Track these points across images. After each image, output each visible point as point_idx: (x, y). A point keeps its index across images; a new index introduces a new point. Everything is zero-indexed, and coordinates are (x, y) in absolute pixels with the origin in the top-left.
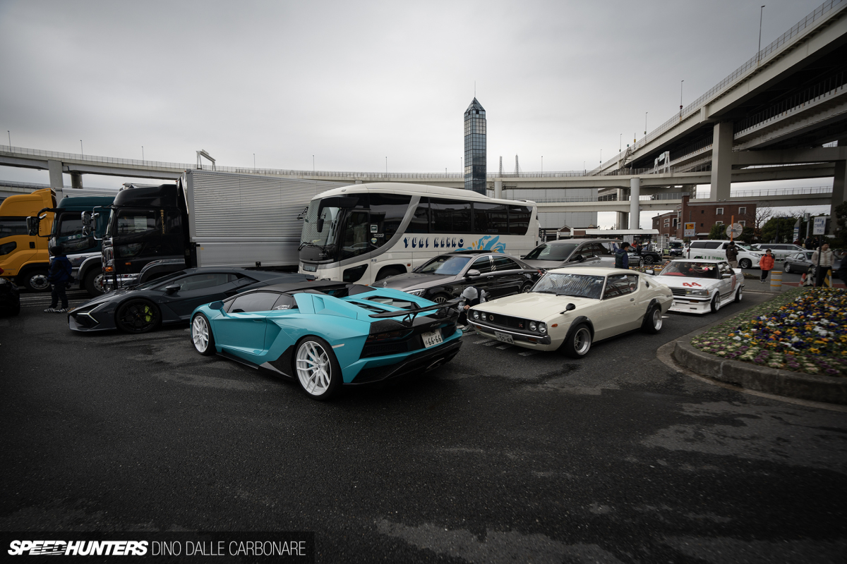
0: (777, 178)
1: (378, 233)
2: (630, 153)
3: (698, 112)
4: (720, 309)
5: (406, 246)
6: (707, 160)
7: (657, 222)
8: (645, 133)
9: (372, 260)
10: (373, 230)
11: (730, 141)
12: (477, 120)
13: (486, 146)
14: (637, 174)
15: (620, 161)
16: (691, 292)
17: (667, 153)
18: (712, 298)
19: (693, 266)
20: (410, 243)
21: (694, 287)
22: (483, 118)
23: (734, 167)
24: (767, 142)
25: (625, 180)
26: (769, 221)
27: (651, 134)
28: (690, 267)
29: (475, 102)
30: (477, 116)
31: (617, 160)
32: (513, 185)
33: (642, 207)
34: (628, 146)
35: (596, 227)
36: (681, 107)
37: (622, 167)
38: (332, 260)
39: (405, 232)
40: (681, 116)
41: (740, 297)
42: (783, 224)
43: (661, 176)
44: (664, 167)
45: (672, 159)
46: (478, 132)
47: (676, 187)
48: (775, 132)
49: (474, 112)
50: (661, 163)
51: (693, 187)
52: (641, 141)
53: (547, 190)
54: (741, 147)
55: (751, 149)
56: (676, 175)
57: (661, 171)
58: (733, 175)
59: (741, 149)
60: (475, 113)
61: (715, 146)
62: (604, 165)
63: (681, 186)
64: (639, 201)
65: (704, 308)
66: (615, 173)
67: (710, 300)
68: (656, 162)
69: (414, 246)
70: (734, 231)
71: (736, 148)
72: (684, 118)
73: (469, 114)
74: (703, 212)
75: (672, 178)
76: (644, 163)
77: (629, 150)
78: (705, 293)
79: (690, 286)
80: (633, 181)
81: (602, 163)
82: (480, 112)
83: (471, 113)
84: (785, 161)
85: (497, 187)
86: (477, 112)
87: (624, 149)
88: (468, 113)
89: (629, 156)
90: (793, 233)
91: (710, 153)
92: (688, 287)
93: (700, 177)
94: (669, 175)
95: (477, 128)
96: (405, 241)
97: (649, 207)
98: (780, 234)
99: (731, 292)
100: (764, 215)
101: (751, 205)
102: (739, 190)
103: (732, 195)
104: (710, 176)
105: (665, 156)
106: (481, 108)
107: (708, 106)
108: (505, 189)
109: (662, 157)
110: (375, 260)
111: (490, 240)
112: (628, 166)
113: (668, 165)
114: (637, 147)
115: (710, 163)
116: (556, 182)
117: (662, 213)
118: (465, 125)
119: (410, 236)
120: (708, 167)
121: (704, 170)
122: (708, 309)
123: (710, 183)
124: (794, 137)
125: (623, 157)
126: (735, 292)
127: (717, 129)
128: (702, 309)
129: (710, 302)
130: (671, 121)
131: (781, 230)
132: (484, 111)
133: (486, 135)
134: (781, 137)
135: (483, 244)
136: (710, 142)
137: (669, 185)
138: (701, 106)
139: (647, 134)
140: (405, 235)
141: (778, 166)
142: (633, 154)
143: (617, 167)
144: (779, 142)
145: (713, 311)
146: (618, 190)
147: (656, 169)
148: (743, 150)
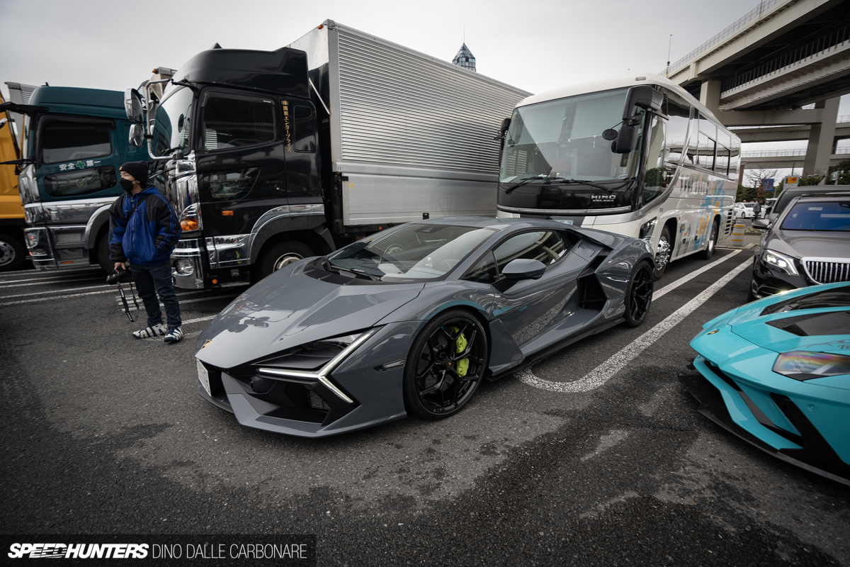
0: (756, 140)
3: (688, 68)
5: (681, 187)
11: (717, 101)
12: (467, 68)
20: (684, 184)
22: (473, 66)
24: (754, 102)
29: (464, 48)
30: (467, 64)
36: (669, 63)
40: (667, 73)
48: (764, 91)
49: (464, 59)
54: (726, 107)
55: (736, 109)
59: (726, 109)
60: (465, 61)
69: (685, 189)
71: (723, 108)
73: (458, 62)
82: (470, 60)
83: (460, 60)
84: (766, 123)
86: (467, 60)
88: (457, 60)
106: (471, 55)
107: (698, 62)
110: (662, 210)
127: (705, 86)
132: (474, 58)
138: (691, 62)
148: (728, 111)
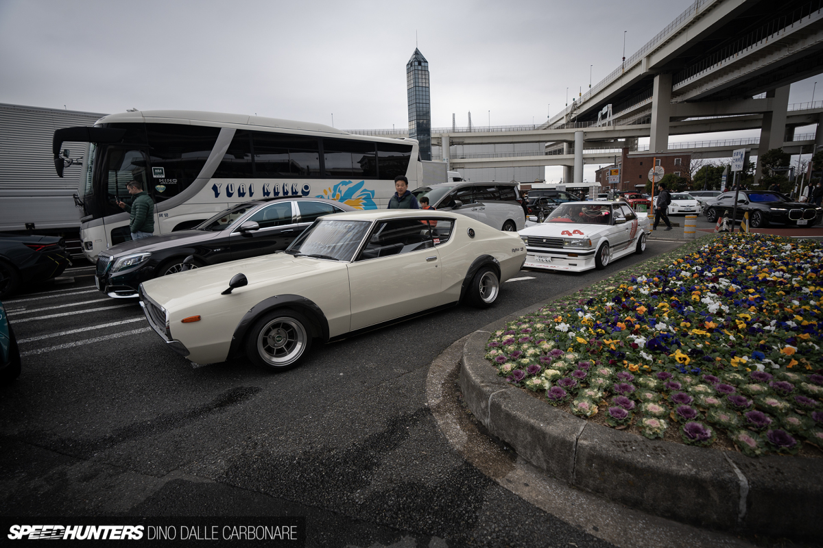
0: (711, 130)
1: (166, 178)
2: (576, 107)
3: (640, 63)
4: (608, 264)
5: (217, 195)
6: (647, 113)
7: (600, 174)
8: (590, 86)
9: (161, 215)
10: (156, 174)
11: (669, 94)
12: (420, 72)
13: (429, 100)
14: (581, 127)
15: (567, 115)
16: (569, 242)
17: (610, 105)
18: (596, 250)
19: (583, 209)
20: (223, 191)
21: (574, 236)
22: (426, 70)
23: (672, 119)
24: (703, 93)
25: (570, 133)
26: (700, 170)
27: (596, 87)
28: (581, 211)
29: (417, 53)
30: (420, 68)
31: (564, 115)
32: (461, 140)
33: (586, 160)
34: (574, 99)
35: (542, 181)
36: (624, 58)
37: (568, 122)
38: (91, 216)
39: (213, 177)
40: (623, 68)
41: (643, 247)
42: (713, 173)
43: (604, 129)
44: (606, 121)
45: (614, 112)
46: (420, 85)
47: (619, 140)
48: (711, 83)
49: (416, 63)
50: (604, 116)
51: (635, 141)
52: (586, 95)
53: (496, 145)
54: (679, 99)
55: (688, 101)
56: (618, 128)
57: (604, 125)
58: (671, 127)
59: (679, 101)
60: (418, 65)
61: (654, 99)
62: (551, 120)
63: (623, 140)
64: (583, 155)
65: (586, 264)
66: (562, 127)
67: (594, 252)
68: (599, 116)
69: (229, 195)
70: (655, 174)
71: (674, 100)
72: (626, 70)
73: (411, 66)
74: (641, 164)
75: (614, 131)
76: (589, 117)
77: (575, 104)
78: (587, 243)
79: (570, 234)
80: (578, 134)
81: (550, 118)
82: (423, 64)
83: (413, 64)
84: (718, 113)
85: (445, 143)
86: (420, 64)
87: (571, 103)
88: (410, 64)
89: (575, 110)
90: (721, 181)
91: (649, 106)
92: (567, 236)
93: (641, 129)
94: (611, 128)
95: (420, 81)
96: (215, 188)
97: (593, 160)
98: (709, 182)
99: (630, 242)
100: (696, 165)
101: (686, 156)
102: (677, 141)
103: (670, 147)
104: (650, 128)
105: (607, 109)
106: (424, 59)
107: (649, 57)
108: (453, 145)
109: (605, 110)
110: (166, 215)
111: (351, 185)
112: (573, 120)
113: (610, 118)
114: (583, 101)
115: (650, 115)
116: (503, 136)
117: (604, 166)
118: (408, 77)
119: (223, 183)
120: (648, 120)
121: (644, 123)
122: (592, 265)
123: (649, 136)
124: (728, 88)
125: (569, 111)
126: (636, 241)
127: (657, 80)
128: (582, 265)
129: (595, 254)
130: (614, 73)
131: (710, 179)
132: (427, 62)
133: (429, 87)
134: (716, 88)
135: (340, 191)
136: (650, 94)
137: (612, 138)
138: (642, 57)
139: (592, 87)
140: (213, 181)
141: (712, 117)
142: (579, 108)
143: (564, 121)
144: (714, 94)
145: (599, 267)
146: (565, 144)
147: (599, 123)
148: (680, 102)
